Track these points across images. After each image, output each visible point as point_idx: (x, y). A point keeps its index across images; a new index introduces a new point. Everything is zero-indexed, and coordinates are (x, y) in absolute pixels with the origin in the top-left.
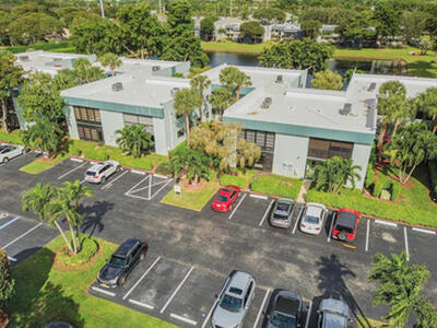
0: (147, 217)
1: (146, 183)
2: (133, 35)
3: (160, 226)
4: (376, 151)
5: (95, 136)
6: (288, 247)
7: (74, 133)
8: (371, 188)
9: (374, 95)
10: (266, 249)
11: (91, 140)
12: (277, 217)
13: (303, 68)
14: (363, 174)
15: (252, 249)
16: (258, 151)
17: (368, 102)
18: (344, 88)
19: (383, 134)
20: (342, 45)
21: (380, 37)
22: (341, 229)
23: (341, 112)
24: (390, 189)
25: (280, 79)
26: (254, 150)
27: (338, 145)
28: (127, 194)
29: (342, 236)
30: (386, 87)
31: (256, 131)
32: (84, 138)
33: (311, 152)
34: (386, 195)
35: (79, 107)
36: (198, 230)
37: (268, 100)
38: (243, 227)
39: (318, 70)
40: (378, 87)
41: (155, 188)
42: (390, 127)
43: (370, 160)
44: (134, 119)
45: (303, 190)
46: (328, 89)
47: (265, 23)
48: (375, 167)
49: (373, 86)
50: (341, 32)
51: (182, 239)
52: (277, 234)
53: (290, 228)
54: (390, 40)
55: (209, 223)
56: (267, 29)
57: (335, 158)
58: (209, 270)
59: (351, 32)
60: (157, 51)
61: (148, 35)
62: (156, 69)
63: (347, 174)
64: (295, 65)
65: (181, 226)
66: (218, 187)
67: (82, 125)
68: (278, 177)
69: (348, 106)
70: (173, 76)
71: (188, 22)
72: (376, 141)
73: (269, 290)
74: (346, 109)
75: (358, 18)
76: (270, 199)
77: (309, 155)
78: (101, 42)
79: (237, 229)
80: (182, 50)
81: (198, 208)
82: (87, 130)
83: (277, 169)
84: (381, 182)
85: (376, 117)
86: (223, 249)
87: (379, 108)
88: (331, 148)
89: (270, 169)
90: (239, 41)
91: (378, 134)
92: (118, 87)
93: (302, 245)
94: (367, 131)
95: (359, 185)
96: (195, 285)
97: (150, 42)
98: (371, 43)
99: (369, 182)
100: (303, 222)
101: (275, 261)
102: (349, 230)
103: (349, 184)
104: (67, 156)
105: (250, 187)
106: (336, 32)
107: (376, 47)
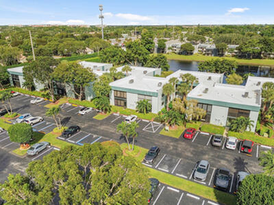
0: (156, 139)
1: (150, 125)
2: (133, 55)
3: (162, 143)
4: (261, 115)
5: (123, 104)
6: (221, 154)
7: (112, 102)
8: (259, 132)
9: (259, 88)
10: (211, 154)
11: (121, 106)
12: (215, 141)
13: (221, 73)
14: (255, 124)
15: (205, 154)
16: (205, 113)
17: (257, 91)
18: (244, 84)
19: (264, 107)
20: (240, 57)
21: (263, 52)
22: (245, 147)
23: (243, 96)
24: (268, 133)
25: (210, 78)
26: (203, 112)
27: (242, 111)
28: (144, 130)
29: (246, 150)
30: (266, 85)
31: (203, 104)
32: (117, 104)
33: (230, 114)
34: (266, 135)
35: (117, 91)
36: (179, 146)
37: (207, 89)
38: (199, 145)
39: (229, 74)
40: (262, 84)
41: (155, 128)
42: (268, 104)
43: (258, 120)
44: (143, 97)
45: (225, 132)
46: (235, 84)
47: (194, 44)
48: (260, 123)
49: (259, 83)
50: (239, 50)
51: (173, 149)
52: (216, 149)
53: (221, 146)
54: (269, 54)
55: (183, 143)
56: (196, 47)
57: (241, 117)
58: (187, 161)
59: (246, 50)
60: (143, 63)
61: (140, 54)
62: (145, 72)
63: (247, 124)
64: (217, 71)
65: (172, 144)
66: (184, 129)
67: (117, 99)
68: (213, 125)
69: (247, 93)
70: (154, 76)
71: (152, 43)
72: (261, 111)
73: (215, 169)
74: (246, 95)
75: (249, 42)
76: (210, 135)
77: (228, 115)
78: (115, 58)
79: (197, 146)
80: (157, 62)
81: (177, 137)
82: (119, 101)
83: (212, 121)
84: (264, 129)
85: (261, 98)
86: (192, 153)
87: (262, 95)
88: (239, 113)
89: (209, 121)
90: (179, 54)
91: (262, 107)
92: (132, 81)
93: (227, 153)
94: (257, 105)
95: (253, 130)
96: (183, 165)
97: (141, 58)
98: (258, 56)
99: (258, 129)
100: (227, 144)
101: (216, 159)
102: (249, 148)
103: (248, 130)
104: (111, 113)
105: (200, 129)
106: (236, 49)
107: (261, 58)
